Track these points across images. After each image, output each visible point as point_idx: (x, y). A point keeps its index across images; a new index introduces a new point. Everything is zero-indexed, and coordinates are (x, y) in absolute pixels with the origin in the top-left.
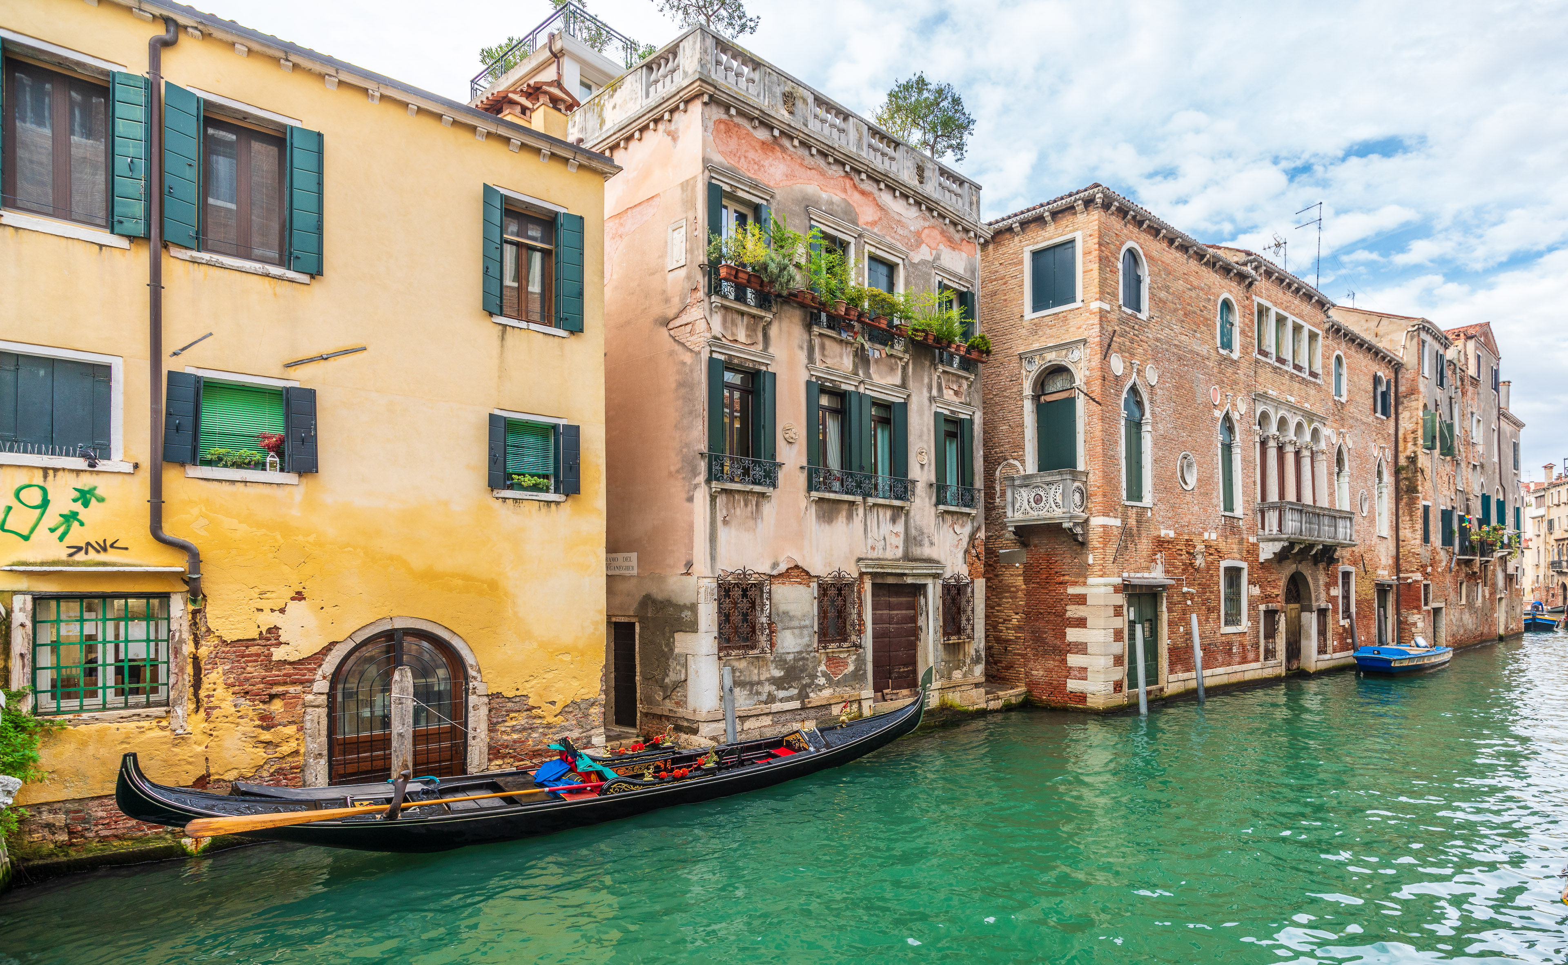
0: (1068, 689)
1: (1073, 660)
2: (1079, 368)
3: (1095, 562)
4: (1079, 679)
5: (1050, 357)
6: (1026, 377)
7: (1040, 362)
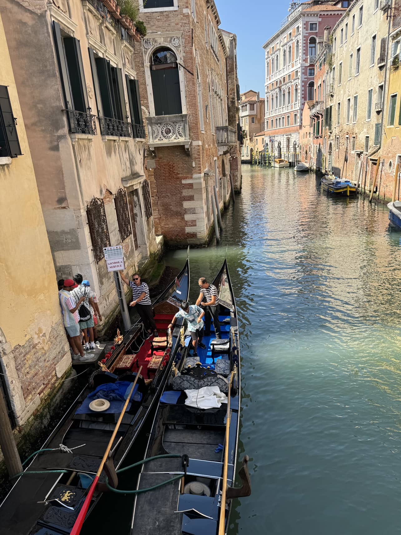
0: (186, 232)
1: (188, 217)
2: (179, 51)
3: (196, 166)
4: (192, 226)
5: (160, 41)
6: (144, 52)
7: (154, 43)
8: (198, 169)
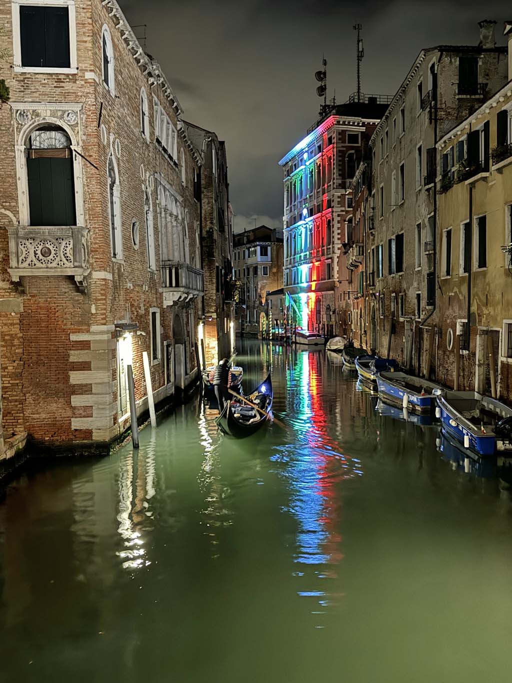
0: (73, 428)
1: (77, 400)
2: (76, 132)
3: (98, 312)
4: (84, 417)
5: (45, 114)
6: (17, 129)
7: (34, 117)
8: (102, 317)
